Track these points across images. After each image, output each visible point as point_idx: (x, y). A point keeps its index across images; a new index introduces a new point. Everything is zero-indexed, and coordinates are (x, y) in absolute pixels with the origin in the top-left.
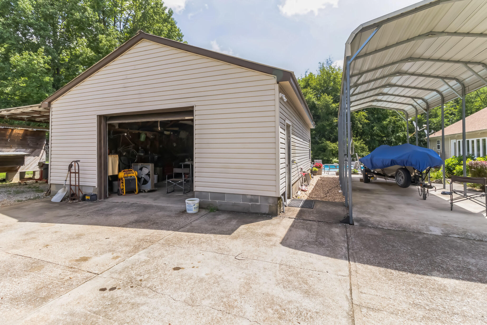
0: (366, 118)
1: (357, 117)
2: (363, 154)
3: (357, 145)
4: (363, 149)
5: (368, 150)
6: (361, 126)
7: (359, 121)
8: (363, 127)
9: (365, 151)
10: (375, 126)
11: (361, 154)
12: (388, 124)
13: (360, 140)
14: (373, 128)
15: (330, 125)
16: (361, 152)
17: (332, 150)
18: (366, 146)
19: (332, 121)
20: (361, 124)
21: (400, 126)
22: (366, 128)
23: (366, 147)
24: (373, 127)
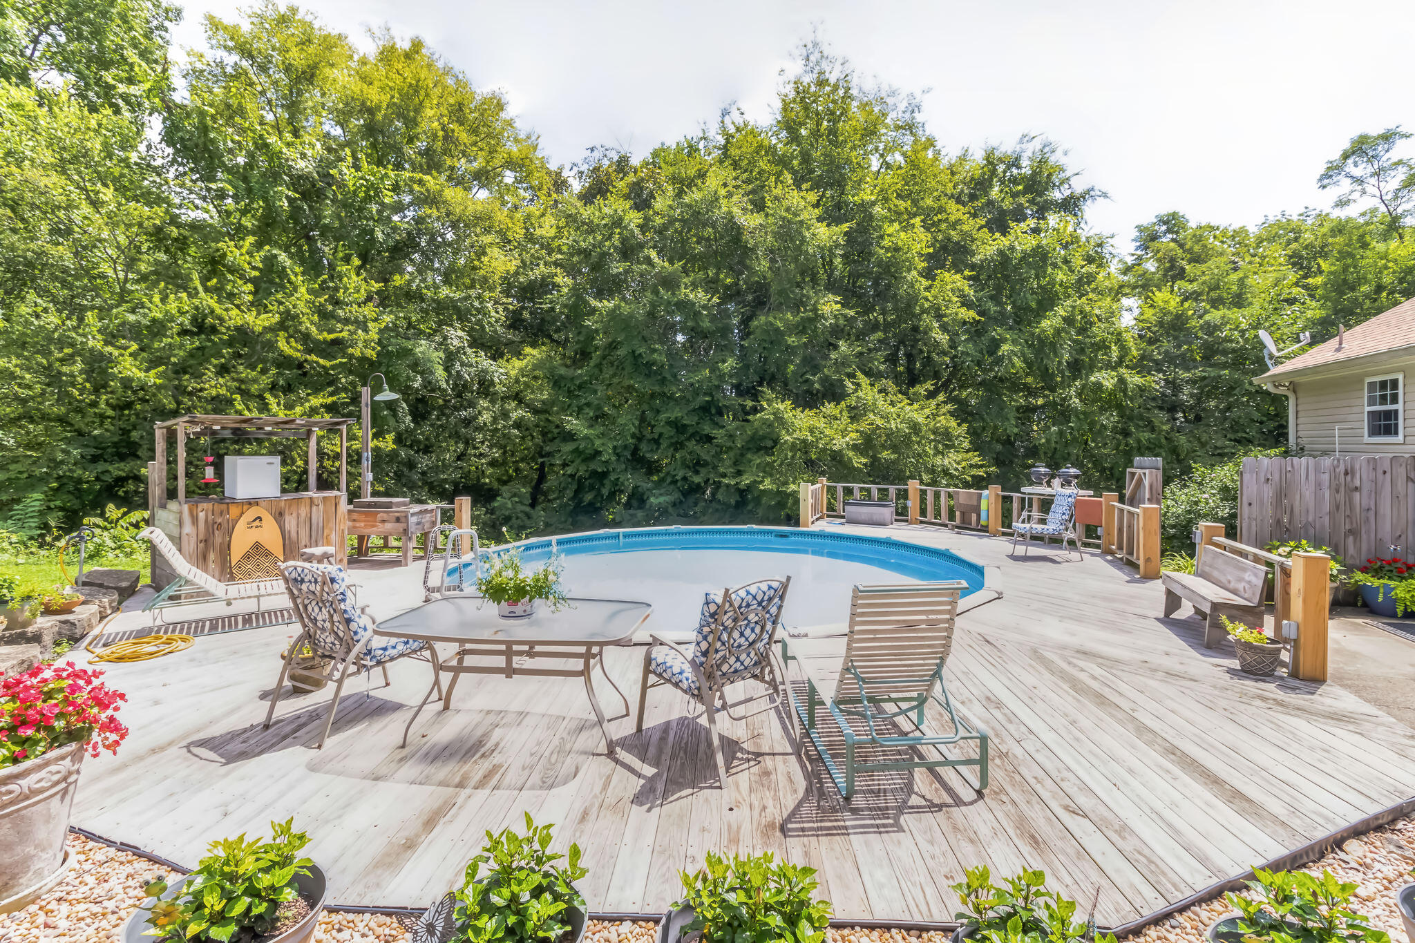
0: (967, 304)
1: (926, 299)
2: (946, 461)
3: (920, 418)
4: (945, 440)
5: (966, 445)
6: (943, 338)
7: (939, 316)
8: (953, 345)
9: (953, 446)
10: (1004, 340)
11: (938, 460)
12: (1058, 332)
13: (931, 395)
14: (998, 347)
15: (801, 328)
16: (937, 452)
17: (805, 446)
18: (959, 425)
19: (815, 310)
20: (944, 328)
21: (1104, 341)
22: (966, 346)
23: (959, 430)
24: (996, 344)
